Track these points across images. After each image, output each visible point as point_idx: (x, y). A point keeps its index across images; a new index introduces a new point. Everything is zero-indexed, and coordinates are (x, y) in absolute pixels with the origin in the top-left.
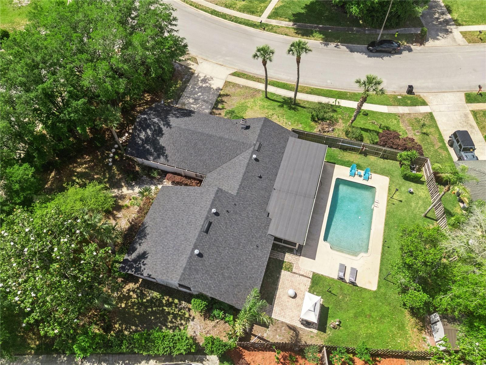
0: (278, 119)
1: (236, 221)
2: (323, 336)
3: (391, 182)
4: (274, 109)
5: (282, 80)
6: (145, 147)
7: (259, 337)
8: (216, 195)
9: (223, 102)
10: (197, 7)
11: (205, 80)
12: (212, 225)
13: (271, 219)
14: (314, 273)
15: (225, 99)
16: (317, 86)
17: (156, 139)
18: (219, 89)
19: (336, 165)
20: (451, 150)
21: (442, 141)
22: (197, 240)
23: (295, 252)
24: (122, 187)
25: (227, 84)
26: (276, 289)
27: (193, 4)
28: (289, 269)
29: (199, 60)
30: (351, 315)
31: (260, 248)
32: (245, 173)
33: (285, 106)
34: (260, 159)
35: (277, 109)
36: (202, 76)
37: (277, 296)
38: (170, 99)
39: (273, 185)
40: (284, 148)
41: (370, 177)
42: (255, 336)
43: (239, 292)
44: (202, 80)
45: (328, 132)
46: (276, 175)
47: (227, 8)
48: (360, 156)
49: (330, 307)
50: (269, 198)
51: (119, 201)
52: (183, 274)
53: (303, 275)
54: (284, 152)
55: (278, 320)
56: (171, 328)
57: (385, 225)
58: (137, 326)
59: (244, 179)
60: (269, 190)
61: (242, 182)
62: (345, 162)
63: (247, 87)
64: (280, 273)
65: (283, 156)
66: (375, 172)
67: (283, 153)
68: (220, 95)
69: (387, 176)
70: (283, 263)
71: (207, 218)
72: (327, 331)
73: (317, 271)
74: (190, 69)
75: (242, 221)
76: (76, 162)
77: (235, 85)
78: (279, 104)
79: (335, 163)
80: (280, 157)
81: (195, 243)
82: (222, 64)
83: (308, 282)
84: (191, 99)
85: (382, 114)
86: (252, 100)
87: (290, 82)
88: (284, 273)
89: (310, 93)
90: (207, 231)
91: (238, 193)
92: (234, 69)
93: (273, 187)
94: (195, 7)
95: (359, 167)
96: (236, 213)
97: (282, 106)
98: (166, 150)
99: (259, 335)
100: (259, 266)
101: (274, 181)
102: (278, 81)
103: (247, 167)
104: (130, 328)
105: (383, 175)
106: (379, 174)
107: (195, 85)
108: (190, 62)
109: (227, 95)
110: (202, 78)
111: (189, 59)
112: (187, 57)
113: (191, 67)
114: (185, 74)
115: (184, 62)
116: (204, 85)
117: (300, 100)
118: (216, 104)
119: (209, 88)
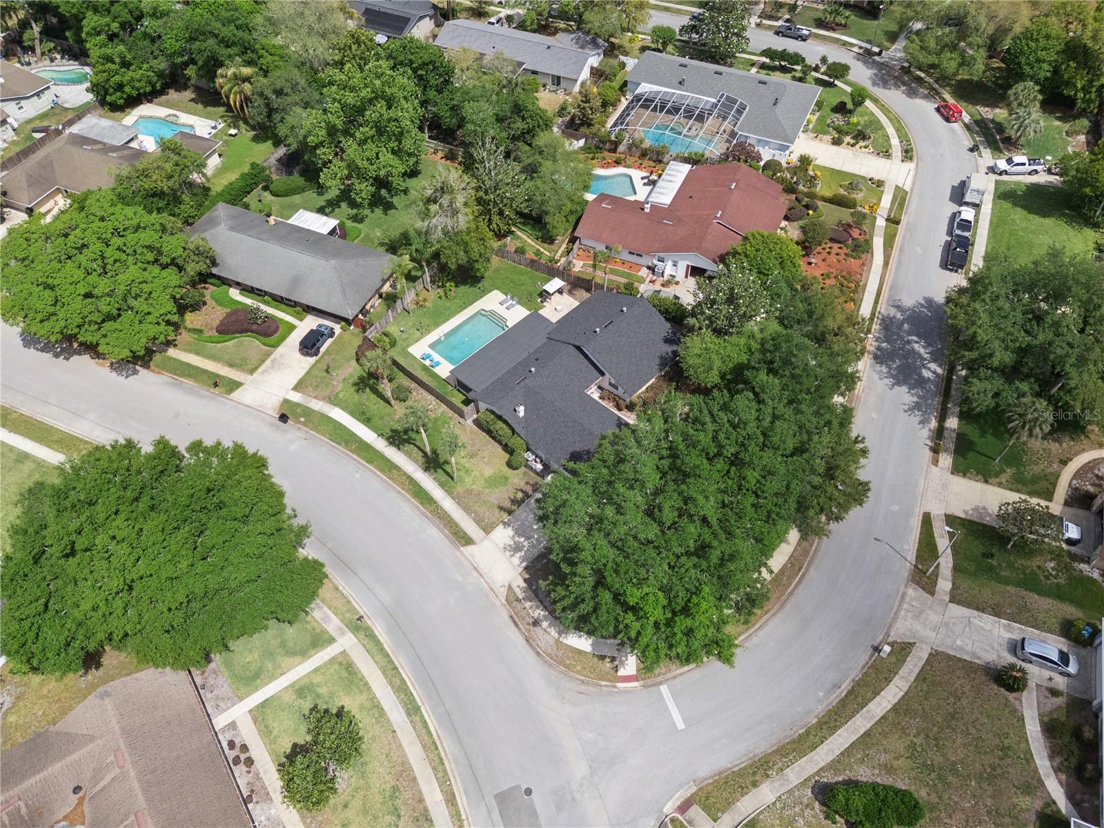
3: (408, 346)
9: (512, 501)
10: (433, 748)
11: (517, 548)
15: (507, 504)
16: (378, 476)
18: (506, 524)
19: (444, 378)
20: (323, 350)
21: (315, 364)
25: (487, 529)
27: (436, 759)
29: (503, 592)
33: (442, 461)
36: (516, 560)
41: (424, 355)
44: (521, 551)
47: (382, 709)
49: (536, 295)
55: (576, 301)
57: (449, 319)
63: (467, 509)
68: (510, 512)
74: (525, 580)
77: (479, 521)
78: (447, 468)
82: (474, 572)
85: (344, 409)
86: (474, 487)
87: (402, 495)
92: (462, 553)
94: (437, 748)
95: (425, 368)
107: (533, 546)
108: (521, 595)
109: (501, 508)
110: (518, 555)
111: (518, 600)
112: (519, 606)
113: (523, 584)
114: (539, 570)
115: (527, 599)
116: (522, 539)
117: (416, 461)
118: (523, 501)
119: (518, 532)
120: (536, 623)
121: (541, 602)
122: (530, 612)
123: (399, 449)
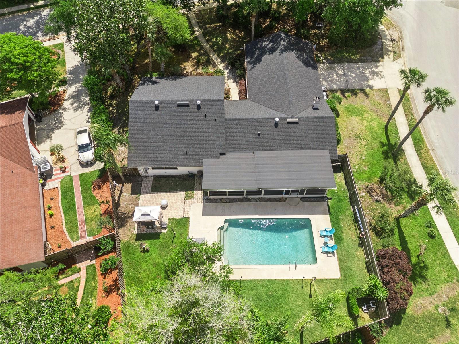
0: (363, 146)
1: (201, 126)
2: (132, 239)
4: (375, 139)
5: (427, 136)
6: (256, 50)
7: (122, 189)
8: (216, 100)
9: (356, 95)
11: (375, 73)
12: (187, 108)
13: (219, 158)
14: (189, 218)
15: (360, 95)
17: (266, 52)
18: (371, 87)
19: (329, 216)
22: (168, 101)
23: (206, 198)
24: (224, 63)
25: (383, 91)
26: (166, 192)
28: (187, 197)
29: (399, 60)
30: (156, 260)
31: (186, 156)
32: (255, 119)
33: (385, 148)
34: (279, 127)
35: (377, 142)
36: (380, 69)
37: (160, 194)
38: (332, 57)
39: (258, 150)
40: (310, 148)
41: (329, 255)
42: (123, 186)
43: (140, 150)
44: (373, 71)
45: (372, 196)
46: (271, 150)
48: (355, 238)
49: (160, 240)
50: (241, 150)
51: (211, 66)
52: (137, 101)
53: (184, 209)
54: (304, 149)
55: (139, 200)
56: (119, 132)
57: (269, 281)
58: (117, 112)
59: (247, 120)
60: (250, 148)
61: (243, 119)
62: (337, 223)
63: (390, 107)
64: (181, 190)
65: (298, 150)
66: (340, 260)
67: (302, 149)
68: (363, 90)
69: (341, 275)
70: (192, 191)
71: (190, 101)
72: (138, 242)
73: (191, 220)
74: (383, 58)
75: (204, 132)
76: (234, 30)
78: (385, 141)
79: (330, 213)
80: (296, 147)
81: (165, 101)
83: (179, 216)
84: (342, 71)
85: (446, 256)
86: (375, 117)
88: (182, 194)
89: (425, 167)
90: (179, 106)
91: (230, 119)
93: (255, 150)
96: (208, 124)
97: (383, 145)
98: (259, 63)
99: (124, 189)
100: (170, 161)
101: (263, 150)
102: (422, 133)
103: (263, 118)
104: (114, 110)
105: (340, 270)
106: (340, 265)
107: (364, 68)
108: (391, 54)
109: (367, 96)
110: (377, 70)
111: (394, 52)
112: (396, 50)
113: (386, 57)
114: (371, 56)
115: (388, 50)
116: (367, 75)
117: (406, 160)
118: (348, 91)
119: (367, 79)
120: (392, 40)
121: (382, 45)
122: (392, 45)
123: (415, 180)
